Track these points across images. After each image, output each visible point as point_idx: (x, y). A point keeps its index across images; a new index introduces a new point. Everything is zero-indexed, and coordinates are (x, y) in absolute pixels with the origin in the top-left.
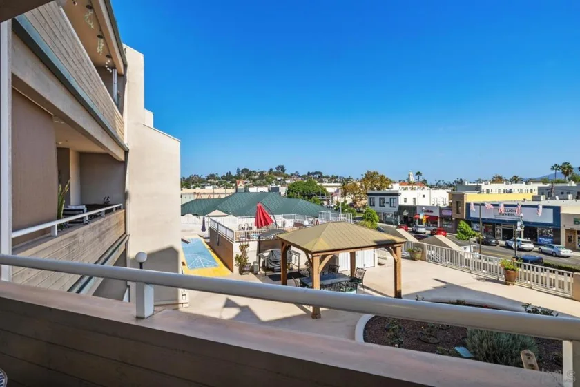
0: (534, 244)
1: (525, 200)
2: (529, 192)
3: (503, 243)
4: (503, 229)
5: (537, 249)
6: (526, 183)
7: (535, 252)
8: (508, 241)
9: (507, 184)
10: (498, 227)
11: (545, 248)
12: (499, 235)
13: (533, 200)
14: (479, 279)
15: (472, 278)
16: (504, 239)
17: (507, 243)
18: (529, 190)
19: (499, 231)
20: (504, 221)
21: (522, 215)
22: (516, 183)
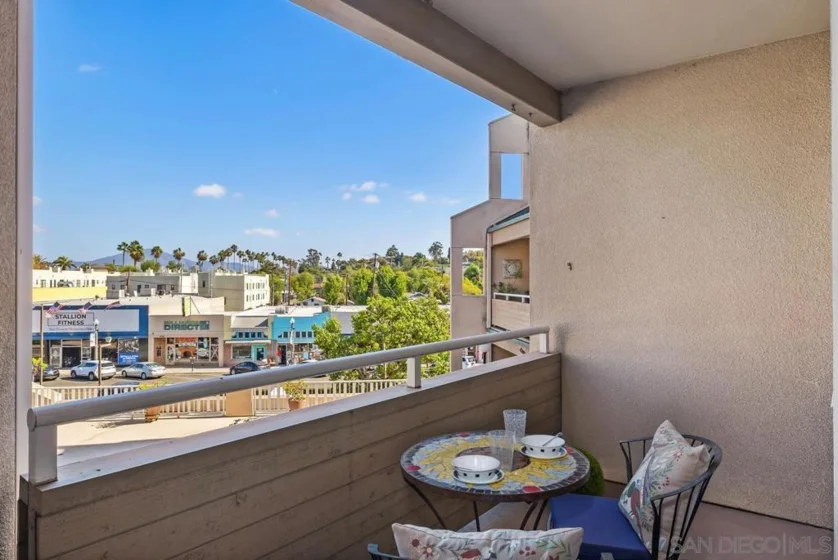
0: (117, 366)
1: (97, 297)
2: (90, 284)
3: (66, 372)
4: (64, 349)
5: (119, 373)
6: (85, 271)
7: (117, 377)
8: (75, 368)
9: (55, 271)
10: (54, 347)
11: (131, 370)
12: (56, 360)
13: (108, 298)
14: (106, 426)
15: (94, 428)
16: (64, 366)
17: (73, 372)
18: (90, 282)
19: (57, 353)
20: (67, 334)
21: (97, 322)
22: (64, 269)
